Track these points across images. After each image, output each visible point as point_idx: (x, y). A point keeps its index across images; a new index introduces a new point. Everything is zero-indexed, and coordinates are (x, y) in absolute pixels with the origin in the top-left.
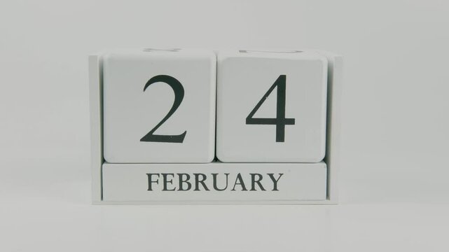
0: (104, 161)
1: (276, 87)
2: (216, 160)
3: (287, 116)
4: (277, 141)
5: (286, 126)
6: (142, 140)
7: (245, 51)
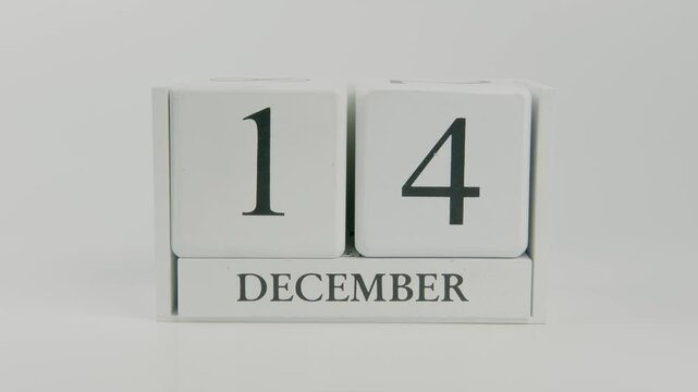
1: (450, 138)
3: (468, 183)
4: (451, 223)
5: (465, 199)
7: (400, 82)
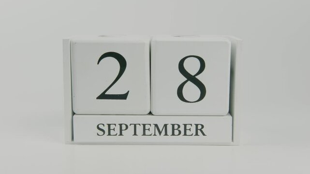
0: (74, 114)
2: (150, 113)
6: (97, 98)
